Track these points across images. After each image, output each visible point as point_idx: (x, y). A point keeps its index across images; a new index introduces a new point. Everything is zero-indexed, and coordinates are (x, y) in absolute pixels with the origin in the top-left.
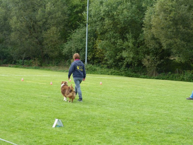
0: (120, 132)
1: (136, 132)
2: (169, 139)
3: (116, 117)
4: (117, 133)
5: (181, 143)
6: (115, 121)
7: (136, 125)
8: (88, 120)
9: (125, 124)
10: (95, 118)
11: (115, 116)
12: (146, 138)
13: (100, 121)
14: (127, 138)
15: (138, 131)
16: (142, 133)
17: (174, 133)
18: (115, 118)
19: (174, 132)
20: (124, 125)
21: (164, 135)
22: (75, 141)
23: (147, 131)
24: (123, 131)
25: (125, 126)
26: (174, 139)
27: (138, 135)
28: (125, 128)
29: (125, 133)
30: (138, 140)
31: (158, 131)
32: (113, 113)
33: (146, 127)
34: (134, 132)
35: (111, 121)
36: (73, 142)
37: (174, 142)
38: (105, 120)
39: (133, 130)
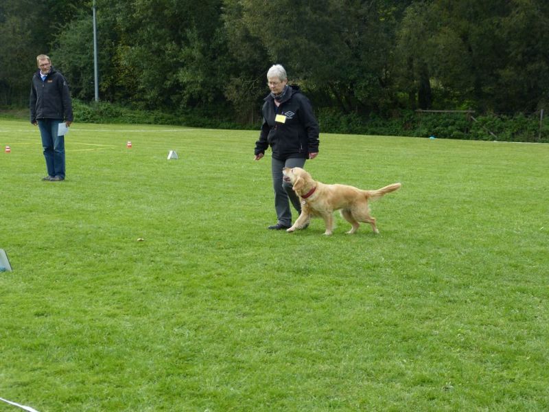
0: (171, 276)
1: (213, 273)
2: (301, 289)
4: (163, 280)
5: (336, 300)
7: (214, 252)
9: (183, 252)
10: (104, 239)
12: (241, 290)
14: (191, 295)
15: (219, 271)
16: (230, 277)
17: (314, 269)
19: (314, 267)
20: (183, 256)
21: (290, 278)
22: (43, 315)
23: (242, 270)
24: (181, 273)
25: (185, 257)
26: (315, 289)
27: (220, 282)
28: (185, 263)
29: (184, 278)
30: (219, 297)
31: (273, 268)
32: (156, 223)
33: (239, 256)
34: (208, 274)
36: (36, 318)
37: (316, 298)
39: (206, 268)
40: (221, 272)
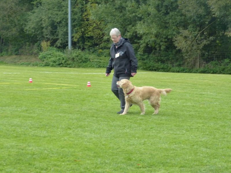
3: (95, 153)
6: (88, 164)
8: (30, 164)
9: (108, 170)
10: (46, 158)
11: (93, 152)
13: (55, 165)
35: (80, 163)
38: (69, 161)
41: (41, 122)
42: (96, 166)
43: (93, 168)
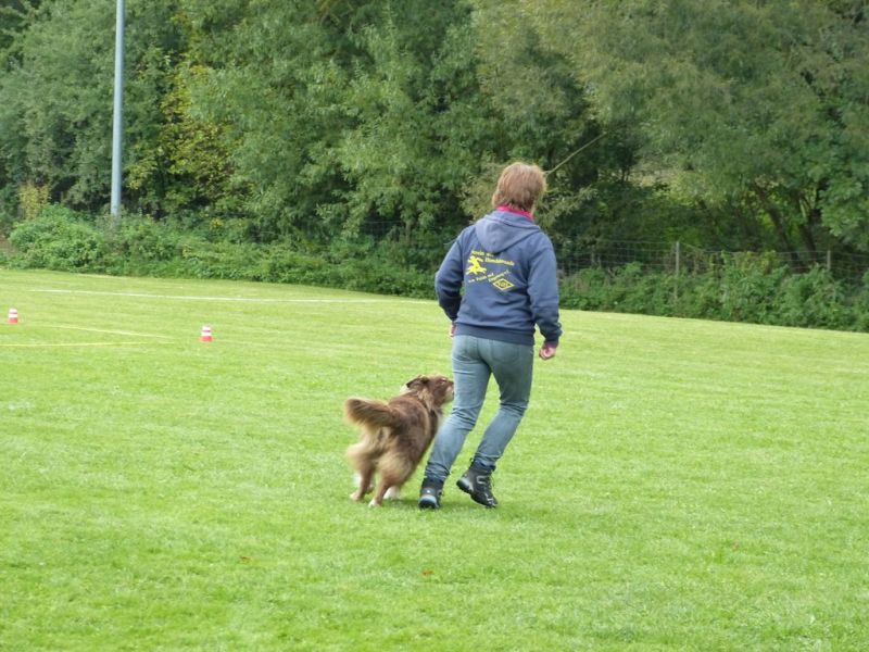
0: (316, 633)
1: (412, 630)
3: (293, 539)
4: (297, 641)
6: (284, 568)
7: (416, 588)
8: (115, 565)
9: (344, 586)
10: (159, 551)
11: (288, 537)
13: (191, 570)
15: (427, 627)
16: (449, 641)
17: (646, 633)
18: (289, 549)
19: (647, 628)
20: (343, 594)
23: (480, 627)
24: (336, 628)
25: (347, 597)
28: (347, 608)
29: (344, 637)
31: (550, 627)
32: (277, 520)
33: (473, 599)
34: (400, 632)
35: (260, 564)
38: (225, 559)
39: (397, 621)
40: (431, 631)
41: (96, 448)
42: (308, 575)
43: (302, 580)
